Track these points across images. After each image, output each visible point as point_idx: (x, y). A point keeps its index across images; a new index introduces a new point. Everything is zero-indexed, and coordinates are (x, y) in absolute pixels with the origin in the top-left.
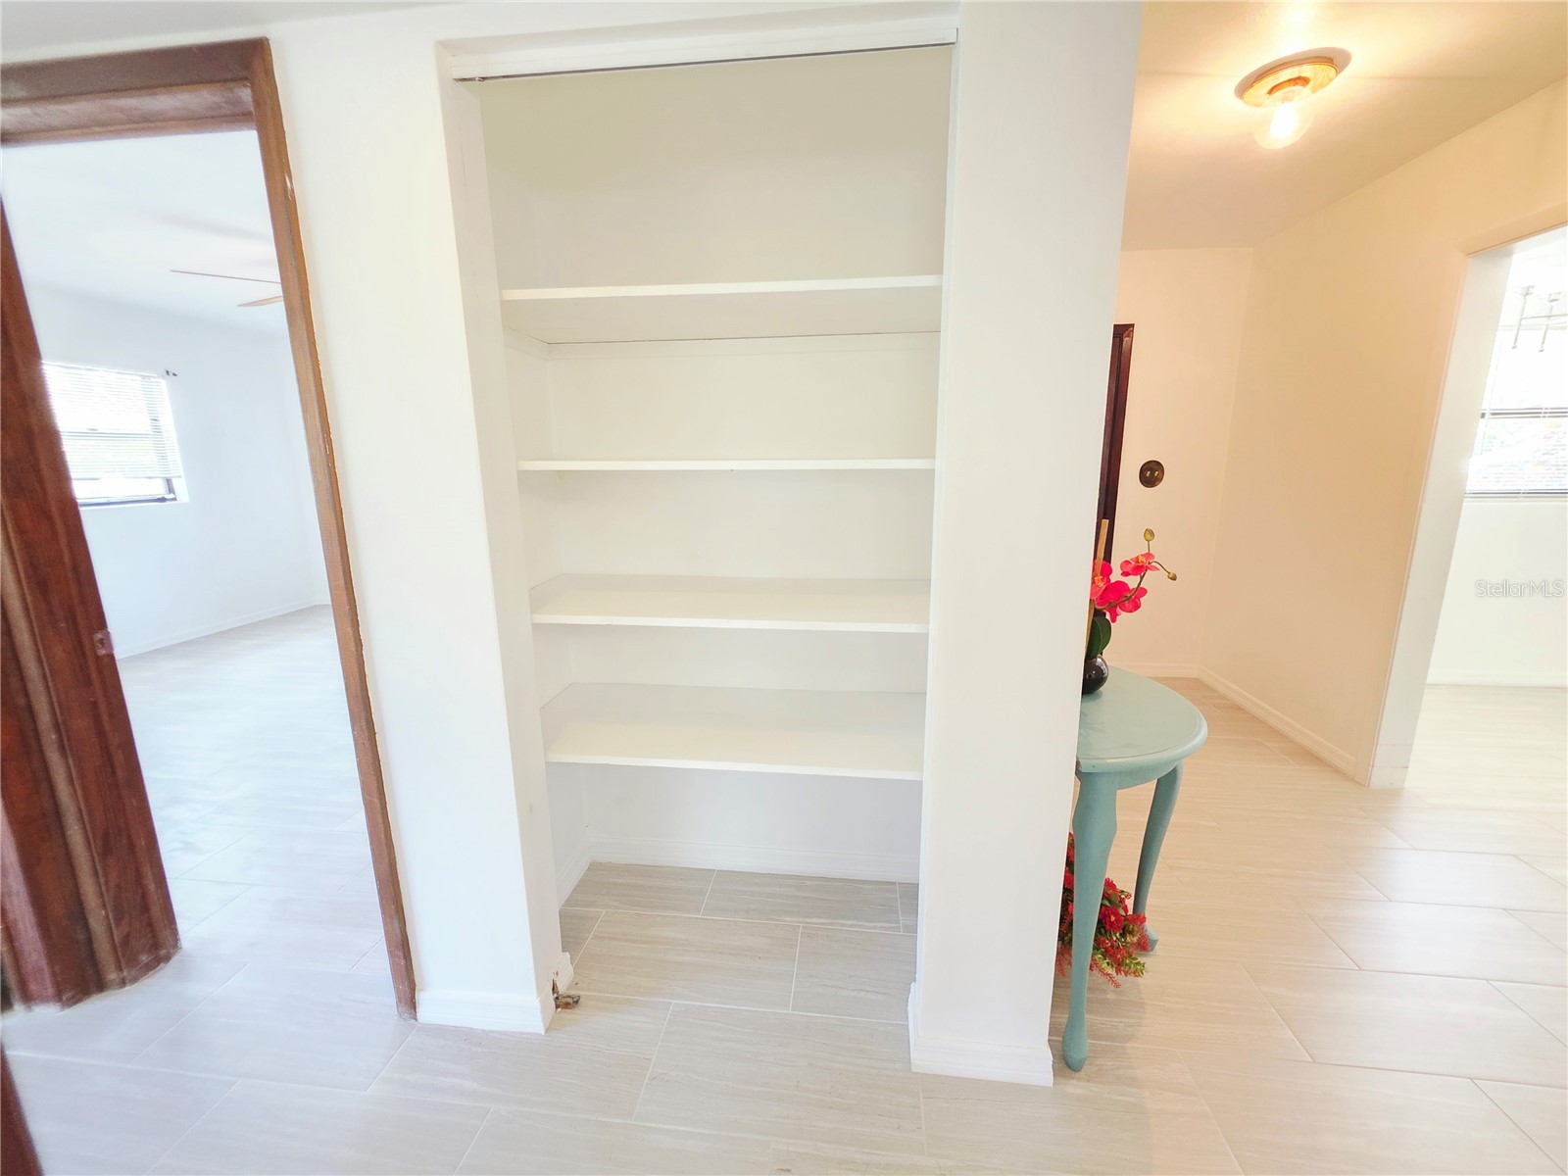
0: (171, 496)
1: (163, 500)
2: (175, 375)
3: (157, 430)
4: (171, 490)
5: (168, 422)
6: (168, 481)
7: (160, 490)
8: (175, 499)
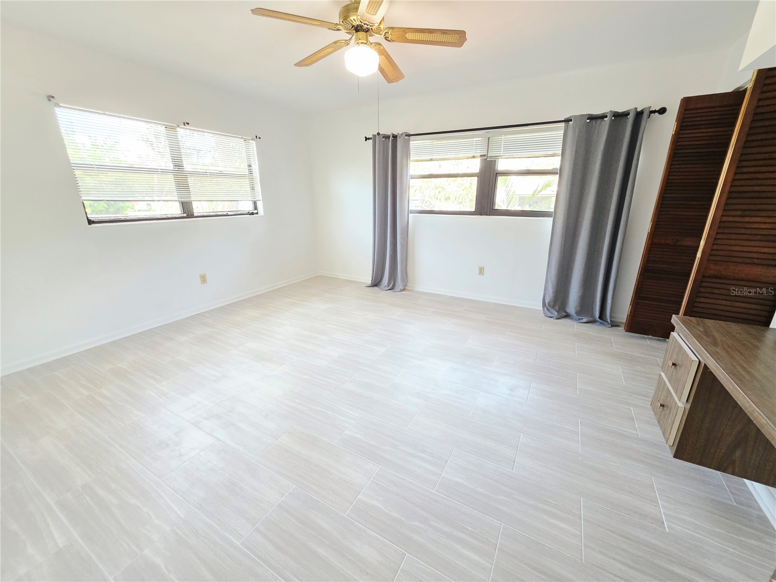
0: (256, 211)
1: (252, 214)
2: (260, 138)
3: (251, 173)
4: (256, 208)
5: (256, 168)
6: (255, 203)
7: (249, 207)
8: (257, 213)
